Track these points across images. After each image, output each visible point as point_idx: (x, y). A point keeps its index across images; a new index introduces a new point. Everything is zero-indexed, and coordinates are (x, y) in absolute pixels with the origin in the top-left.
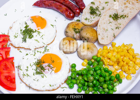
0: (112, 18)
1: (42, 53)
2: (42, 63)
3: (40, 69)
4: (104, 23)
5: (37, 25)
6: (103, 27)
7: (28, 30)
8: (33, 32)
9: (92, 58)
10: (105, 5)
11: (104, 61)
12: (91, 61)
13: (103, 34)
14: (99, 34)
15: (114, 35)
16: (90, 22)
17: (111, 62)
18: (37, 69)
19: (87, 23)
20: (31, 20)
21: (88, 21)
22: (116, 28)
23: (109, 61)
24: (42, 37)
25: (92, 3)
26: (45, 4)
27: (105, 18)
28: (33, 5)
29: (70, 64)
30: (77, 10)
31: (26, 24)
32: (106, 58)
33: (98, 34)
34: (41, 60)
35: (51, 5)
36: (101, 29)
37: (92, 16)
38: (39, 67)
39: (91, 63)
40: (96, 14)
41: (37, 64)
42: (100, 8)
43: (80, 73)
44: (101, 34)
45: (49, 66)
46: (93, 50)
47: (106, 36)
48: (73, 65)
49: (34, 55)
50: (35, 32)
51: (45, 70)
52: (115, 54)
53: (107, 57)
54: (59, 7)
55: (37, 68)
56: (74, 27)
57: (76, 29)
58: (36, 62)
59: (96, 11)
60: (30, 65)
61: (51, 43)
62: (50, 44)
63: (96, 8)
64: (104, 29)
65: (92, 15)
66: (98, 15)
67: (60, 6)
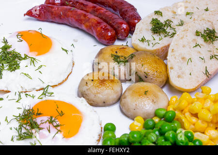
0: (202, 36)
1: (36, 98)
2: (34, 116)
3: (28, 128)
4: (184, 46)
5: (30, 45)
6: (181, 54)
7: (9, 53)
8: (20, 58)
9: (156, 115)
10: (185, 17)
11: (183, 120)
12: (153, 121)
13: (181, 68)
14: (172, 68)
15: (206, 71)
16: (151, 45)
17: (199, 122)
18: (21, 128)
19: (143, 46)
20: (17, 36)
21: (146, 44)
22: (212, 57)
23: (194, 120)
24: (40, 70)
25: (156, 12)
26: (52, 13)
27: (187, 36)
28: (25, 15)
29: (101, 125)
30: (122, 23)
31: (6, 42)
32: (187, 114)
33: (169, 66)
34: (32, 110)
35: (65, 15)
36: (177, 57)
37: (156, 37)
38: (26, 124)
39: (151, 123)
40: (166, 33)
41: (23, 119)
42: (175, 23)
43: (126, 139)
44: (176, 67)
45: (51, 122)
46: (156, 96)
47: (188, 72)
48: (109, 127)
49: (17, 101)
50: (24, 59)
51: (41, 131)
52: (209, 103)
53: (189, 112)
54: (82, 17)
55: (21, 126)
56: (116, 54)
57: (118, 57)
58: (20, 115)
59: (165, 28)
60: (6, 120)
61: (60, 84)
62: (56, 86)
63: (165, 22)
64: (183, 58)
65: (156, 35)
66: (170, 34)
67: (85, 16)
